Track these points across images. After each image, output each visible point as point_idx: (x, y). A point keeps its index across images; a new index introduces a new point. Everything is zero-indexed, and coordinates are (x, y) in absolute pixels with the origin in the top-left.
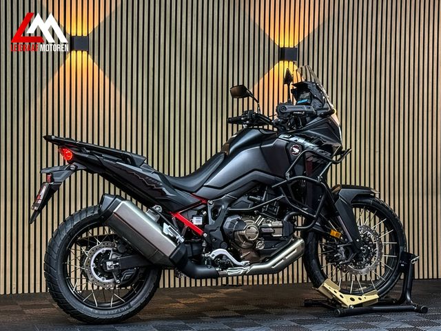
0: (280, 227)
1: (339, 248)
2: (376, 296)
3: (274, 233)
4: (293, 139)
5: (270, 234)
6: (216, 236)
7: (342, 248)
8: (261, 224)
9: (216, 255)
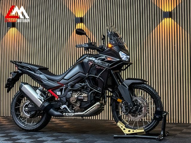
0: (86, 97)
1: (123, 107)
2: (143, 131)
3: (84, 99)
4: (91, 59)
5: (82, 99)
6: (63, 100)
7: (124, 107)
8: (79, 95)
9: (63, 107)
